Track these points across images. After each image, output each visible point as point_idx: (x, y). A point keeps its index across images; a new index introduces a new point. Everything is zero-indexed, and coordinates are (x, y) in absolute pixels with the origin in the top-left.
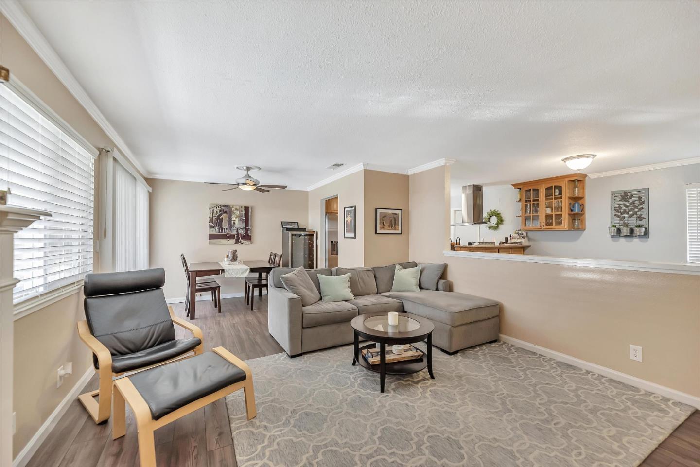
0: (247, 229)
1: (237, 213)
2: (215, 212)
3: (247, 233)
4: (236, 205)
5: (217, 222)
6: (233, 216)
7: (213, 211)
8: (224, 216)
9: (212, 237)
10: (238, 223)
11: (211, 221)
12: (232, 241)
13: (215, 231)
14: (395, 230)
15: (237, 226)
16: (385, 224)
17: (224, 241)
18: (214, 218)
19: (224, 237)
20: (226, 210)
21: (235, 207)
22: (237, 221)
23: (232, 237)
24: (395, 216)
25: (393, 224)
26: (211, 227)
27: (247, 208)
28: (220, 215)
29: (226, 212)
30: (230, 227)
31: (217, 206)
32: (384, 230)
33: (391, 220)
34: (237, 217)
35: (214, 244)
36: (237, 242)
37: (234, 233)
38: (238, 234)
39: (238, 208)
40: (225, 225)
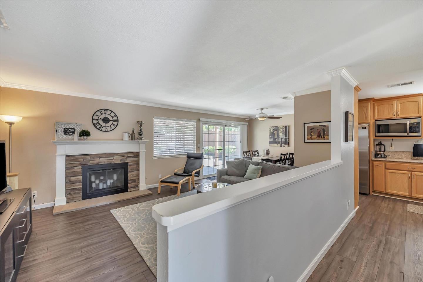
0: (286, 138)
1: (281, 130)
2: (272, 130)
3: (286, 140)
4: (280, 126)
5: (272, 135)
6: (280, 131)
7: (271, 130)
8: (275, 132)
9: (270, 143)
10: (282, 135)
11: (270, 135)
12: (279, 145)
13: (271, 140)
14: (324, 139)
15: (281, 137)
16: (312, 134)
17: (275, 145)
18: (271, 133)
19: (275, 143)
20: (276, 129)
21: (280, 127)
22: (281, 134)
23: (279, 143)
24: (323, 127)
25: (322, 135)
26: (270, 138)
27: (286, 127)
28: (274, 132)
29: (276, 130)
30: (278, 137)
31: (272, 127)
32: (312, 139)
33: (320, 131)
34: (282, 132)
35: (272, 146)
36: (281, 146)
37: (280, 140)
38: (282, 141)
39: (282, 127)
40: (276, 136)
